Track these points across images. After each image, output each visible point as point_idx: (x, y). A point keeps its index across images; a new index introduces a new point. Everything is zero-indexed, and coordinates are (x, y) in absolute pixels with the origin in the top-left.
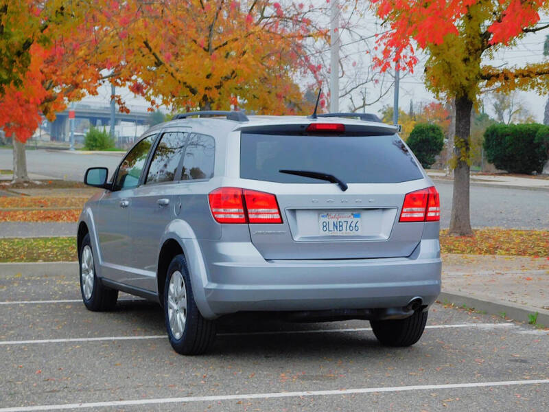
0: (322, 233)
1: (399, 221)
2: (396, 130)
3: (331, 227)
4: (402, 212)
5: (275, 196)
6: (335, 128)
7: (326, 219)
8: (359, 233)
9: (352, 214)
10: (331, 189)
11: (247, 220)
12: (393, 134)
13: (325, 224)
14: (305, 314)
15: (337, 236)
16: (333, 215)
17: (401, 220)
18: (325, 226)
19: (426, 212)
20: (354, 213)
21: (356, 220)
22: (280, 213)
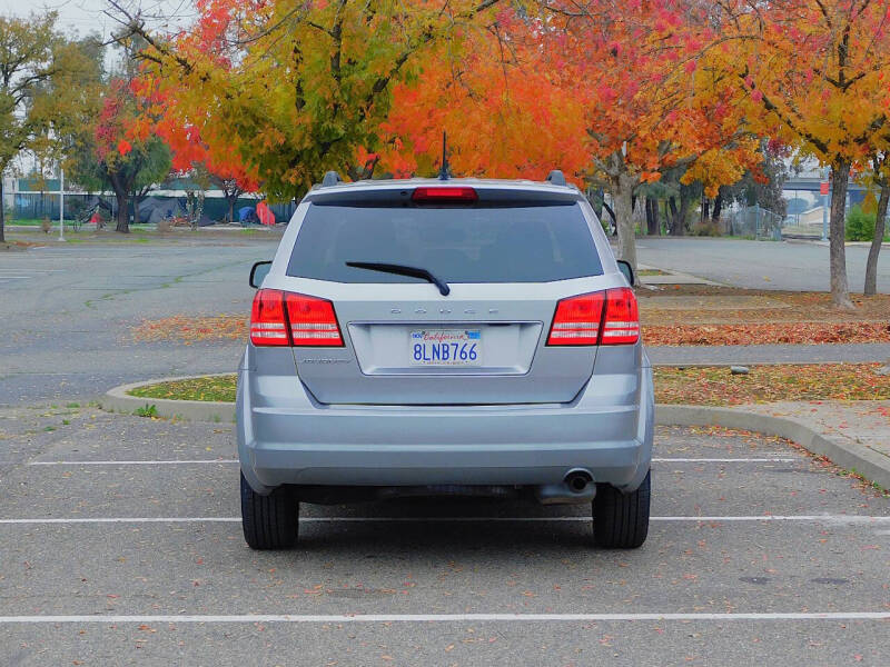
0: (413, 363)
1: (547, 345)
2: (578, 197)
3: (429, 354)
4: (551, 329)
5: (331, 302)
6: (460, 194)
7: (421, 341)
8: (477, 362)
9: (466, 333)
10: (424, 292)
11: (291, 342)
12: (573, 203)
13: (418, 349)
14: (391, 492)
15: (439, 368)
16: (432, 334)
17: (549, 342)
18: (418, 351)
19: (601, 330)
20: (470, 331)
21: (471, 342)
22: (339, 330)
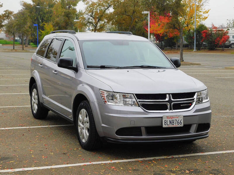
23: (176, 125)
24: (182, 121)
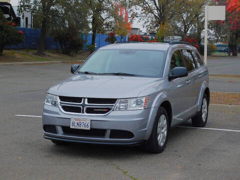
23: (82, 128)
24: (89, 125)
